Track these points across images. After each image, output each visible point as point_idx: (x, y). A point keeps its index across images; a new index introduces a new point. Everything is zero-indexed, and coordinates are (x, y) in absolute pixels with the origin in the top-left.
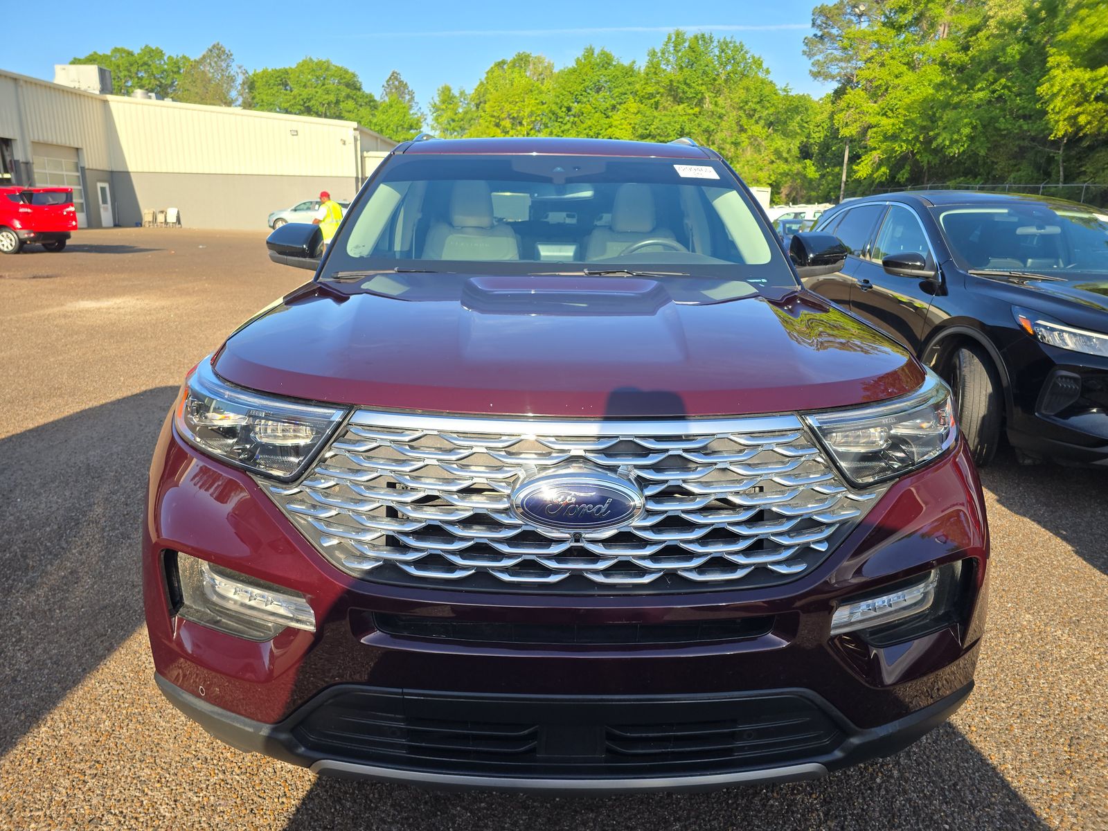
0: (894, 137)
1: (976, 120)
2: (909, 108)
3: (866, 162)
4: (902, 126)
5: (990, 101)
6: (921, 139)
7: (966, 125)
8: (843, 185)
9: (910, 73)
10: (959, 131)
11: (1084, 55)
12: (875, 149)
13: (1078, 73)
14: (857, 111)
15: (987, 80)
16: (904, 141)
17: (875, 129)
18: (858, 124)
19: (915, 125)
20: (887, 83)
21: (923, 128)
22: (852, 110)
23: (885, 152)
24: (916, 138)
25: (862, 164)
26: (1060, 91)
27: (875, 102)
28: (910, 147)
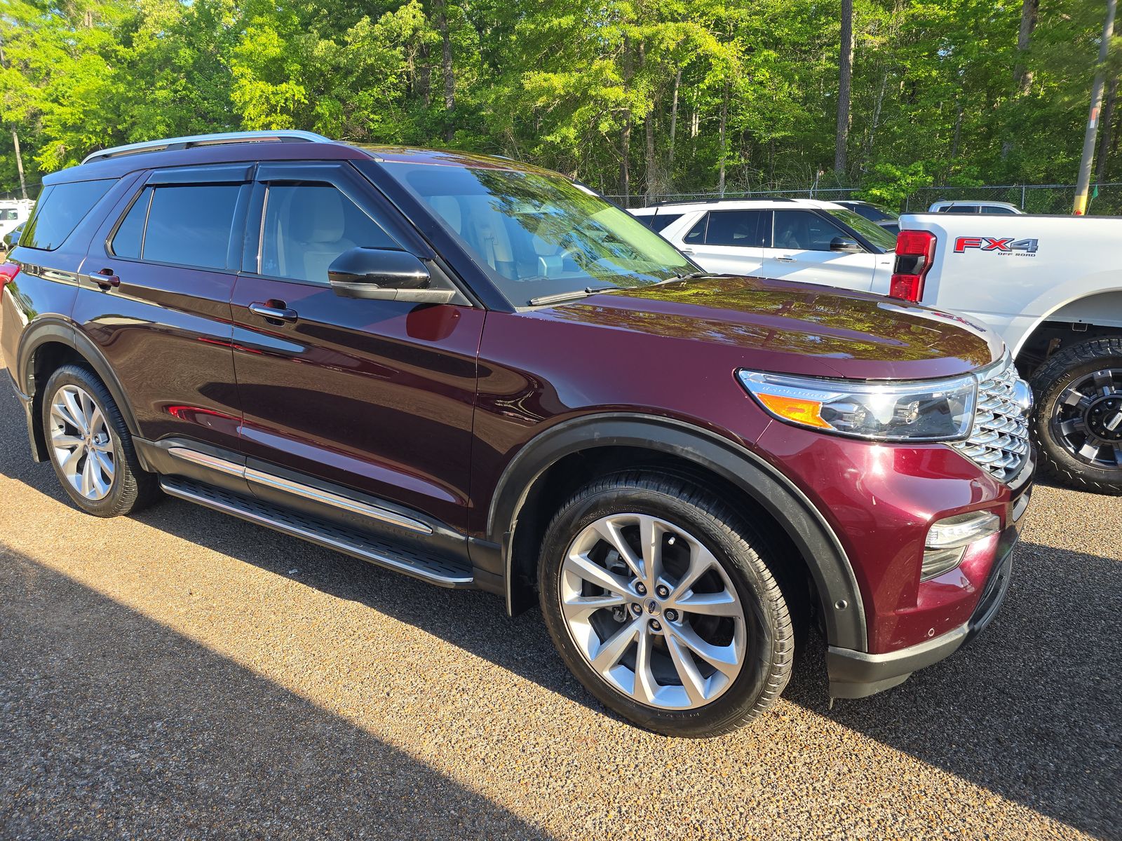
0: (77, 128)
1: (169, 118)
2: (85, 96)
3: (49, 152)
4: (82, 116)
5: (174, 101)
6: (110, 132)
7: (160, 122)
8: (21, 177)
9: (70, 61)
10: (154, 129)
11: (261, 69)
12: (56, 139)
13: (261, 85)
14: (19, 93)
15: (167, 79)
16: (91, 133)
17: (49, 117)
18: (23, 108)
19: (99, 117)
20: (46, 67)
21: (108, 121)
22: (12, 92)
23: (71, 143)
24: (104, 131)
25: (46, 154)
26: (251, 99)
27: (37, 86)
28: (99, 140)
